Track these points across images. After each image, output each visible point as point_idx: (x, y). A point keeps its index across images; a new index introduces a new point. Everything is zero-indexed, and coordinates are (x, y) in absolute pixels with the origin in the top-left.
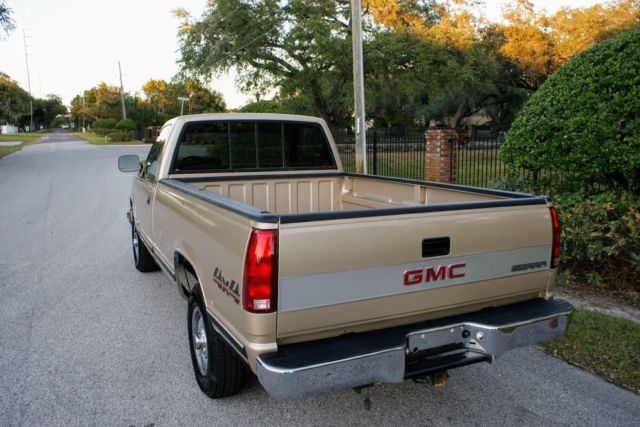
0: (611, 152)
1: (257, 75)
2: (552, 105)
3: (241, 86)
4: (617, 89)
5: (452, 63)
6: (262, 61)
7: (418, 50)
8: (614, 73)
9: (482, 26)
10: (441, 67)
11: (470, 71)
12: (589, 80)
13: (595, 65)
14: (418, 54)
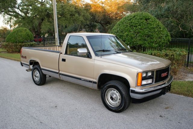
0: (134, 41)
1: (11, 18)
2: (120, 30)
3: (5, 22)
4: (134, 26)
5: (77, 15)
6: (12, 13)
7: (66, 11)
8: (133, 23)
9: (84, 3)
10: (73, 16)
11: (82, 18)
12: (128, 24)
13: (129, 20)
14: (66, 12)
